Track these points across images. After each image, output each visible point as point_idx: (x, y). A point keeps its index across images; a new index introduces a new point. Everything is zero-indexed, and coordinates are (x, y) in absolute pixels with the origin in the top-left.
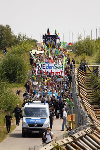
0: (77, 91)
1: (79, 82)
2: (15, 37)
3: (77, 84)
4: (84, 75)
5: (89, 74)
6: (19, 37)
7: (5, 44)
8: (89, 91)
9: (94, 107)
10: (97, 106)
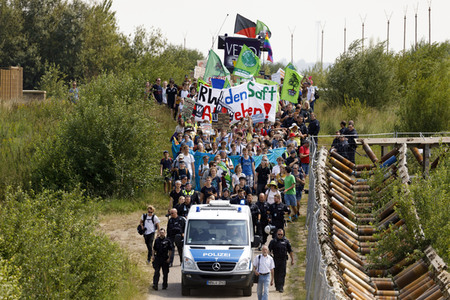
0: (323, 228)
1: (329, 195)
2: (124, 40)
3: (324, 201)
4: (349, 174)
5: (369, 168)
6: (138, 41)
7: (90, 64)
8: (363, 228)
9: (379, 281)
10: (388, 280)
